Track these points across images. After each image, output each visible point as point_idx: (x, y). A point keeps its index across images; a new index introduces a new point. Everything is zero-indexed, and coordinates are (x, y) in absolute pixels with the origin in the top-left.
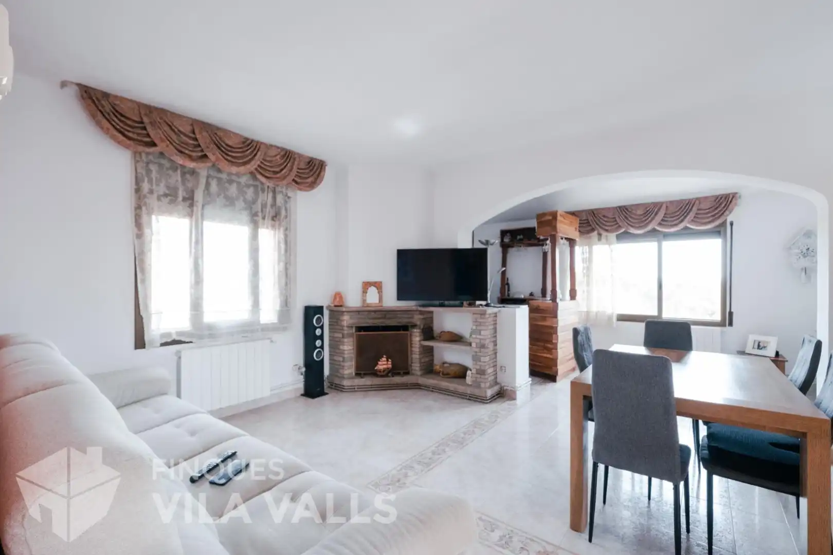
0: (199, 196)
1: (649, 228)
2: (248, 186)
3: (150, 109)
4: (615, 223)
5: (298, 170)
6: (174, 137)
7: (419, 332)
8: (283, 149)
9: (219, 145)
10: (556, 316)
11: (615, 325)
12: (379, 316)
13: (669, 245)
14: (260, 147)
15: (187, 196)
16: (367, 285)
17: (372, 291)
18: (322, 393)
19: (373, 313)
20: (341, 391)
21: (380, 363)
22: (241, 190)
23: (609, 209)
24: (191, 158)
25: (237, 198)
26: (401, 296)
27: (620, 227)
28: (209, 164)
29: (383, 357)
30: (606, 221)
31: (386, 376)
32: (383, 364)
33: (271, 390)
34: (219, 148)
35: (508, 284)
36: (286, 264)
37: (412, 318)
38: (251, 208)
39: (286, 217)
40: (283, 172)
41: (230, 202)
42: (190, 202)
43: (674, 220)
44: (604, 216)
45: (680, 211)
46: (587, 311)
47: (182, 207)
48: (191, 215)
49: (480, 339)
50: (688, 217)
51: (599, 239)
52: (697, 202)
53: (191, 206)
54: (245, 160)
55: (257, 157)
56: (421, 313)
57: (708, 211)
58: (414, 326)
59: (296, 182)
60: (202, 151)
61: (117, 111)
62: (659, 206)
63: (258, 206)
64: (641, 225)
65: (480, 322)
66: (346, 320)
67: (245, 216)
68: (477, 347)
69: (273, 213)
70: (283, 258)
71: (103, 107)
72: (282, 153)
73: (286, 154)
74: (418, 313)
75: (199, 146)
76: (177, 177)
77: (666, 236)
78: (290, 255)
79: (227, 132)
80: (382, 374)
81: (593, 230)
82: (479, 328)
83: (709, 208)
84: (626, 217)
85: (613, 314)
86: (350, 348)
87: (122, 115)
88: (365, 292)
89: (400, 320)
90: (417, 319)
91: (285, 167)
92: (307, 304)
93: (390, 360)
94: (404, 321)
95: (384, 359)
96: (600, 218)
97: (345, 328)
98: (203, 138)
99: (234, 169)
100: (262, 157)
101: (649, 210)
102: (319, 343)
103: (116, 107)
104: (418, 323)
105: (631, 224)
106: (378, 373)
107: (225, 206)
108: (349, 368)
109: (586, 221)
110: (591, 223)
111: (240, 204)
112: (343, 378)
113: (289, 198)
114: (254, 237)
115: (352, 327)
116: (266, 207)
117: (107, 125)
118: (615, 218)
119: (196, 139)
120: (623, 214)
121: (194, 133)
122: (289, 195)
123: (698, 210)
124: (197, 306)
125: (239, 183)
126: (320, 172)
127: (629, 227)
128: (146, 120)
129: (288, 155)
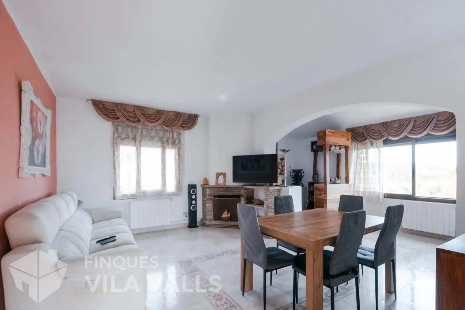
0: (138, 137)
1: (402, 136)
2: (160, 130)
3: (116, 104)
4: (380, 134)
5: (184, 121)
6: (126, 113)
7: (244, 199)
8: (175, 112)
9: (144, 114)
10: (326, 193)
11: (381, 200)
12: (223, 190)
13: (420, 147)
14: (164, 113)
15: (133, 137)
16: (218, 175)
17: (221, 177)
18: (196, 226)
19: (220, 189)
20: (205, 226)
21: (224, 214)
22: (157, 133)
23: (376, 125)
24: (134, 122)
25: (155, 137)
26: (235, 180)
27: (383, 136)
28: (141, 123)
29: (225, 211)
30: (374, 133)
31: (227, 221)
32: (225, 215)
33: (170, 222)
34: (144, 116)
35: (318, 174)
36: (179, 165)
37: (240, 191)
38: (162, 140)
39: (179, 143)
40: (175, 123)
41: (152, 138)
42: (134, 139)
43: (419, 130)
44: (373, 130)
45: (424, 123)
46: (364, 191)
47: (132, 142)
48: (135, 145)
49: (268, 203)
50: (429, 126)
51: (372, 145)
52: (436, 116)
53: (135, 141)
54: (156, 120)
55: (162, 118)
56: (245, 189)
57: (444, 122)
58: (242, 196)
59: (183, 127)
60: (138, 118)
61: (105, 107)
62: (409, 121)
63: (165, 139)
64: (397, 134)
65: (268, 194)
66: (208, 191)
67: (159, 144)
68: (266, 208)
69: (172, 142)
70: (178, 161)
71: (100, 106)
72: (175, 114)
73: (176, 114)
74: (243, 189)
75: (136, 116)
76: (130, 130)
77: (417, 141)
78: (181, 161)
79: (148, 109)
80: (225, 219)
81: (366, 139)
82: (267, 197)
83: (446, 119)
84: (386, 130)
85: (380, 193)
86: (211, 205)
87: (107, 109)
88: (217, 178)
89: (234, 192)
90: (242, 192)
91: (176, 120)
92: (189, 184)
93: (229, 213)
94: (236, 193)
95: (226, 212)
96: (370, 131)
97: (207, 196)
98: (138, 113)
99: (152, 124)
100: (165, 117)
101: (402, 124)
102: (194, 202)
103: (104, 106)
104: (243, 194)
105: (390, 134)
106: (223, 219)
107: (150, 140)
108: (210, 216)
109: (362, 134)
110: (365, 135)
111: (156, 139)
112: (207, 220)
113: (180, 134)
114: (163, 153)
115: (211, 195)
116: (169, 139)
117: (101, 113)
118: (380, 130)
119: (135, 114)
120: (385, 127)
121: (134, 111)
122: (181, 132)
123: (437, 121)
124: (138, 183)
125: (156, 130)
126: (195, 120)
127: (389, 136)
128: (115, 109)
129: (178, 115)
